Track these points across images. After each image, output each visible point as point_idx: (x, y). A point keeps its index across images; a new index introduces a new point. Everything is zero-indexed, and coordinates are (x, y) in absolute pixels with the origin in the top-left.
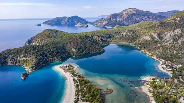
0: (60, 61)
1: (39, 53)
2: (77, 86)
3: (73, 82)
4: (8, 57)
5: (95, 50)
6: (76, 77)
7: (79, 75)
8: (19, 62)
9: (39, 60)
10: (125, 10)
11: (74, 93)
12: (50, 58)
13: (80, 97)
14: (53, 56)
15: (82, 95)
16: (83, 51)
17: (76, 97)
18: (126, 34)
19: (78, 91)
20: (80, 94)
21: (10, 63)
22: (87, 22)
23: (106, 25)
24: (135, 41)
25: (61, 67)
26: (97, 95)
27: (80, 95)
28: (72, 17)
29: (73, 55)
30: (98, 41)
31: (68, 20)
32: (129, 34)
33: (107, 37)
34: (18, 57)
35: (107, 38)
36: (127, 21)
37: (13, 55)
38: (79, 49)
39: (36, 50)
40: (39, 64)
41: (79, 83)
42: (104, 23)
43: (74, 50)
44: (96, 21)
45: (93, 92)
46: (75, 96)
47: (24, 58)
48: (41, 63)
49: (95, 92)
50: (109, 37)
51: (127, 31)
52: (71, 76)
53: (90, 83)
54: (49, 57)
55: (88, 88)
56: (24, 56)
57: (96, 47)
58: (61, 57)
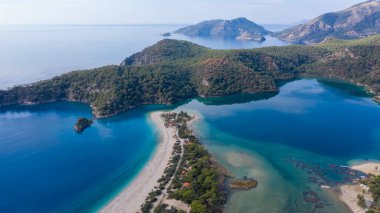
0: (169, 104)
1: (126, 82)
2: (176, 159)
3: (170, 149)
4: (68, 86)
5: (255, 87)
6: (182, 140)
7: (192, 137)
8: (88, 96)
9: (123, 96)
11: (160, 174)
12: (148, 95)
13: (167, 186)
14: (156, 90)
15: (174, 181)
16: (226, 86)
17: (158, 185)
19: (170, 172)
20: (173, 178)
21: (71, 98)
22: (266, 33)
24: (366, 73)
25: (163, 116)
26: (210, 188)
27: (170, 182)
28: (234, 21)
29: (202, 93)
30: (269, 68)
31: (225, 27)
33: (297, 60)
34: (86, 87)
35: (294, 63)
36: (358, 31)
37: (80, 82)
39: (123, 76)
40: (122, 104)
41: (182, 155)
42: (302, 35)
43: (206, 83)
44: (287, 31)
45: (203, 180)
46: (159, 181)
47: (98, 90)
48: (125, 102)
51: (346, 50)
52: (175, 136)
53: (205, 157)
54: (147, 92)
55: (196, 167)
56: (99, 86)
58: (173, 95)
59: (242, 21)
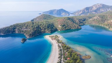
0: (50, 33)
1: (35, 26)
2: (61, 50)
3: (57, 47)
4: (16, 28)
6: (60, 44)
7: (62, 43)
8: (23, 31)
9: (35, 31)
10: (95, 5)
11: (58, 56)
12: (43, 30)
13: (62, 59)
14: (45, 29)
15: (64, 58)
16: (66, 27)
17: (59, 59)
18: (97, 18)
19: (61, 55)
20: (63, 56)
21: (17, 32)
22: (69, 13)
23: (81, 14)
24: (104, 23)
25: (50, 37)
26: (77, 59)
27: (63, 58)
28: (60, 10)
29: (59, 29)
30: (76, 22)
31: (57, 11)
32: (99, 18)
34: (22, 28)
37: (19, 27)
38: (63, 26)
39: (34, 25)
40: (35, 33)
41: (62, 48)
42: (80, 13)
43: (60, 26)
44: (75, 12)
45: (74, 57)
46: (59, 58)
47: (26, 29)
48: (36, 33)
49: (76, 56)
50: (84, 20)
52: (57, 43)
53: (71, 49)
55: (69, 52)
57: (76, 25)
58: (51, 30)
59: (62, 10)
